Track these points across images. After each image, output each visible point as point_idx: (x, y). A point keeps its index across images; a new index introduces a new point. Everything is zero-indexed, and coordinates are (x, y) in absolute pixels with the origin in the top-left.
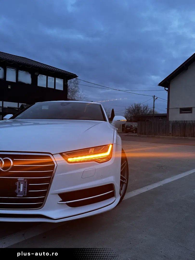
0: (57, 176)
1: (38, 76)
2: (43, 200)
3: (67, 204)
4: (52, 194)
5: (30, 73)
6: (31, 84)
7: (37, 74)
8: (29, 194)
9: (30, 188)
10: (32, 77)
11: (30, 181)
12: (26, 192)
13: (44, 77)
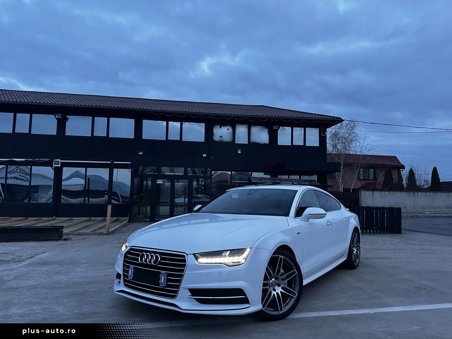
0: (188, 273)
1: (278, 130)
2: (176, 292)
3: (195, 299)
4: (183, 288)
5: (266, 128)
6: (269, 143)
7: (277, 128)
8: (168, 286)
9: (168, 280)
10: (270, 133)
11: (169, 275)
12: (165, 284)
13: (289, 129)
